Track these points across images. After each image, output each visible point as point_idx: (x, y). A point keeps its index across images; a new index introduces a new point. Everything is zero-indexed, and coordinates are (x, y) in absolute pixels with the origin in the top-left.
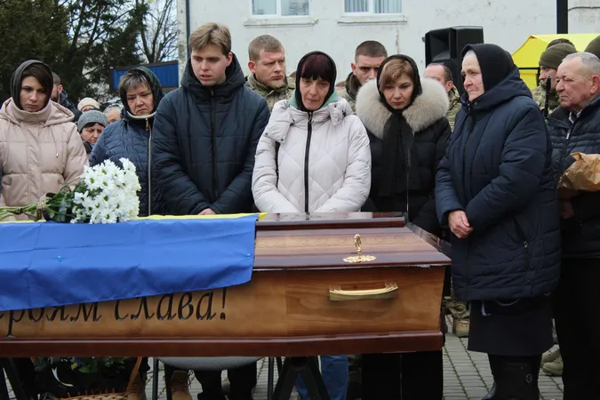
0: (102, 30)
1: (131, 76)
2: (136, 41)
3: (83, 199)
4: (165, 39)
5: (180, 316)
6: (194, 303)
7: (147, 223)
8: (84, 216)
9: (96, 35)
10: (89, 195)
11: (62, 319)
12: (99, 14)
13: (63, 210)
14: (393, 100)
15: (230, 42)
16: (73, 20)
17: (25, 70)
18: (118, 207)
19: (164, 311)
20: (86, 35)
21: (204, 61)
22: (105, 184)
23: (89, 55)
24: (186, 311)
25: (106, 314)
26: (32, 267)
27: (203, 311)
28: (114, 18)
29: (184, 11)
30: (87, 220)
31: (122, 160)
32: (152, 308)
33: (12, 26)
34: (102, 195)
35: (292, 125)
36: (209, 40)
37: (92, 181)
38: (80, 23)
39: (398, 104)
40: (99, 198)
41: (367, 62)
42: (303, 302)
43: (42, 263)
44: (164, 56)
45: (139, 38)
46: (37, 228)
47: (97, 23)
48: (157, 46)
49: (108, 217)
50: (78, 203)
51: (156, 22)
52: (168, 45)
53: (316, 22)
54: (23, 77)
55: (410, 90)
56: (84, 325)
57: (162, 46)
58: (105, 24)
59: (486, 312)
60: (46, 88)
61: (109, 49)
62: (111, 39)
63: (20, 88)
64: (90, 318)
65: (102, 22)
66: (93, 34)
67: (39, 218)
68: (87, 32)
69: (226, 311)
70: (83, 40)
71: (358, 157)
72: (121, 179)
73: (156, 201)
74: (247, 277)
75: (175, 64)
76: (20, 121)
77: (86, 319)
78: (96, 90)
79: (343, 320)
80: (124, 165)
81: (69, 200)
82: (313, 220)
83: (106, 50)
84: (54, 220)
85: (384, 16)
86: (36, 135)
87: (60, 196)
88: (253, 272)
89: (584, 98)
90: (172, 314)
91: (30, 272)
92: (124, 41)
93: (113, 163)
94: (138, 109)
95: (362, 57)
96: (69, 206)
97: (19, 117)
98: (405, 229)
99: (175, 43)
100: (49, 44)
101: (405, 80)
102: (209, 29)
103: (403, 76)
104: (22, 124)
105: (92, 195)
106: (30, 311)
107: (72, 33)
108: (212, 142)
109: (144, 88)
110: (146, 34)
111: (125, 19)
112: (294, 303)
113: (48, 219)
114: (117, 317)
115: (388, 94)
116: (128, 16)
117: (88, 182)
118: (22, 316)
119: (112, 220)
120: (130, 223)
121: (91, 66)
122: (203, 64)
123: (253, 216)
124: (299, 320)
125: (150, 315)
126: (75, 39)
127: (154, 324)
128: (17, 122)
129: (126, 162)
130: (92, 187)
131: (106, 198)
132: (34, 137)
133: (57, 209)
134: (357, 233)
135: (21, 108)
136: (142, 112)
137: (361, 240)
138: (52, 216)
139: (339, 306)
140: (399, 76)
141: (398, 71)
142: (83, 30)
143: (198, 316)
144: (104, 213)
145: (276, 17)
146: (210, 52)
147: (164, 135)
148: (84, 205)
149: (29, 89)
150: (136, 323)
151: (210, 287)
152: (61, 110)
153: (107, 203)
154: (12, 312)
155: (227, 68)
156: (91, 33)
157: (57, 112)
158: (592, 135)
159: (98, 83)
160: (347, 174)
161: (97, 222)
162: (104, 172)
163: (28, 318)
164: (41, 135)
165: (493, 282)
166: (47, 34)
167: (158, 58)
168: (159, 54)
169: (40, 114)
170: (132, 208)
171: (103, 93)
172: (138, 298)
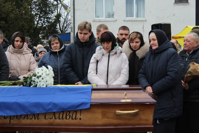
0: (46, 22)
1: (52, 37)
2: (57, 26)
3: (35, 79)
4: (67, 25)
5: (66, 118)
6: (71, 115)
7: (56, 87)
8: (35, 84)
9: (44, 24)
10: (37, 77)
11: (27, 119)
12: (45, 17)
13: (28, 82)
14: (133, 47)
15: (91, 28)
16: (36, 19)
17: (16, 35)
18: (46, 82)
19: (61, 117)
20: (41, 24)
21: (83, 34)
22: (42, 74)
23: (42, 30)
24: (68, 117)
25: (42, 117)
26: (18, 101)
27: (74, 117)
28: (50, 18)
29: (73, 16)
30: (36, 86)
31: (48, 66)
32: (57, 116)
33: (16, 20)
34: (41, 78)
35: (103, 55)
36: (85, 27)
37: (38, 73)
38: (39, 20)
39: (135, 48)
40: (40, 79)
41: (122, 32)
42: (107, 115)
43: (21, 100)
44: (66, 31)
45: (58, 25)
46: (20, 88)
47: (44, 20)
48: (64, 28)
49: (43, 85)
50: (33, 80)
51: (64, 20)
52: (67, 27)
53: (116, 20)
54: (15, 37)
55: (139, 43)
56: (34, 121)
57: (65, 28)
58: (47, 20)
59: (159, 122)
60: (23, 41)
61: (48, 28)
62: (49, 25)
63: (14, 40)
64: (36, 119)
65: (46, 19)
66: (43, 23)
67: (20, 85)
68: (41, 23)
69: (81, 117)
70: (40, 25)
71: (125, 68)
72: (48, 73)
73: (61, 79)
74: (88, 106)
75: (70, 33)
76: (14, 52)
77: (35, 119)
78: (44, 41)
79: (120, 121)
80: (49, 68)
81: (31, 79)
82: (110, 87)
83: (47, 28)
84: (25, 86)
85: (139, 19)
86: (19, 57)
87: (28, 78)
88: (91, 104)
89: (193, 48)
90: (64, 118)
91: (17, 103)
92: (53, 26)
93: (45, 67)
94: (55, 48)
95: (120, 31)
96: (30, 81)
97: (14, 51)
98: (142, 91)
99: (70, 27)
100: (28, 27)
101: (138, 40)
102: (85, 23)
103: (137, 38)
104: (15, 53)
105: (38, 77)
106: (17, 116)
107: (36, 23)
108: (83, 61)
109: (57, 41)
110: (60, 23)
111: (54, 18)
112: (104, 115)
113: (23, 85)
114: (45, 118)
115: (131, 44)
116: (54, 17)
117: (37, 73)
118: (14, 117)
119: (44, 86)
120: (51, 87)
121: (42, 34)
122: (82, 35)
123: (91, 86)
124: (105, 121)
125: (56, 118)
126: (37, 25)
127: (58, 121)
128: (13, 53)
129: (49, 67)
130: (38, 75)
131: (43, 79)
132: (19, 58)
133: (26, 82)
134: (125, 92)
135: (15, 48)
136: (56, 49)
137: (127, 94)
138: (25, 84)
139: (119, 116)
140: (135, 38)
141: (135, 37)
142: (40, 22)
143: (72, 119)
144: (42, 84)
145: (103, 18)
146: (85, 31)
147: (67, 58)
148: (35, 81)
149: (17, 41)
150: (52, 120)
151: (76, 109)
152: (27, 49)
153: (43, 80)
154: (11, 116)
155: (90, 36)
156: (42, 23)
157: (26, 50)
158: (196, 60)
159: (44, 40)
160: (121, 73)
161: (39, 87)
162: (42, 70)
163: (16, 118)
164: (21, 57)
165: (163, 112)
166: (27, 23)
167: (64, 31)
168: (64, 30)
169: (21, 50)
170: (51, 82)
171: (46, 43)
172: (52, 112)
